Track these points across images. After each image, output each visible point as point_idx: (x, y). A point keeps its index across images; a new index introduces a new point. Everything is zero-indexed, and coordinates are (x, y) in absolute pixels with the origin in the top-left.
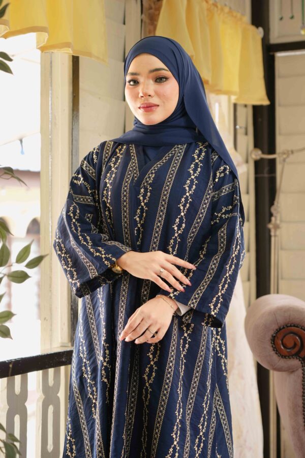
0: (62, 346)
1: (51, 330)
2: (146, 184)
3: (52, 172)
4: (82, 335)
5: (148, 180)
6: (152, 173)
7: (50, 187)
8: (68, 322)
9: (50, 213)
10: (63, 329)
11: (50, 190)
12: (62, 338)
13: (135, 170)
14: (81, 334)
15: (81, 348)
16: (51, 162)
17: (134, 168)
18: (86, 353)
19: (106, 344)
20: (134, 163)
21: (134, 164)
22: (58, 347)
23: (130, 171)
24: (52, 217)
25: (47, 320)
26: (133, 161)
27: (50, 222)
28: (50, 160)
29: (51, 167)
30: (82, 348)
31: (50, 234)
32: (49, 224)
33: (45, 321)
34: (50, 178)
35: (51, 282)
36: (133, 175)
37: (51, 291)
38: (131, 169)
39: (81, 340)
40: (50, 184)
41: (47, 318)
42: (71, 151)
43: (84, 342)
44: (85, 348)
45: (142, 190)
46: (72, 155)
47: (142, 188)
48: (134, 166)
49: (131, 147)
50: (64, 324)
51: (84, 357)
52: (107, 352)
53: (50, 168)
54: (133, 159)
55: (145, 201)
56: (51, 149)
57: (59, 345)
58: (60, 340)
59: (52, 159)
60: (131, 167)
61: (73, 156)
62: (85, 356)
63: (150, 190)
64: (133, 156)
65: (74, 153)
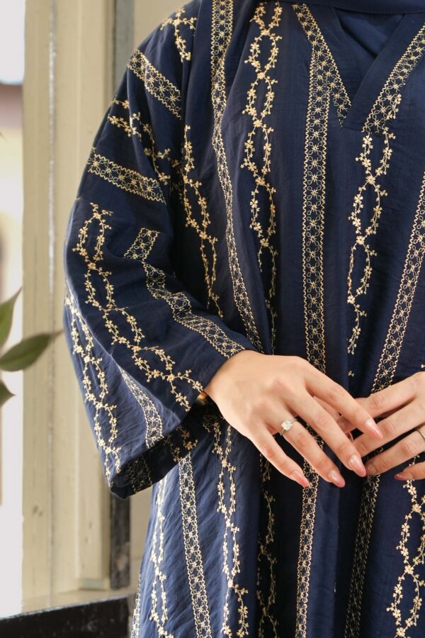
0: (83, 589)
1: (53, 542)
2: (377, 123)
3: (56, 90)
4: (160, 559)
5: (383, 110)
6: (393, 92)
7: (51, 132)
8: (103, 519)
9: (51, 207)
10: (86, 540)
11: (51, 142)
12: (83, 566)
13: (331, 79)
14: (157, 556)
15: (153, 596)
16: (55, 60)
17: (328, 74)
18: (166, 611)
19: (240, 588)
20: (322, 59)
21: (324, 63)
22: (71, 592)
23: (320, 83)
24: (55, 218)
25: (41, 514)
26: (319, 53)
27: (51, 233)
28: (52, 55)
29: (55, 74)
30: (158, 595)
31: (51, 267)
32: (48, 237)
33: (36, 515)
34: (51, 107)
35: (53, 405)
36: (332, 97)
37: (52, 429)
38: (320, 77)
39: (157, 572)
40: (51, 123)
41: (40, 509)
42: (110, 29)
43: (164, 578)
44: (164, 595)
45: (367, 140)
46: (114, 39)
47: (366, 134)
48: (326, 69)
49: (299, 11)
50: (91, 526)
51: (161, 623)
52: (243, 610)
53: (51, 76)
54: (317, 48)
55: (379, 171)
56: (55, 23)
57: (75, 587)
58: (77, 573)
59: (55, 51)
60: (320, 72)
61: (118, 45)
62: (163, 619)
63: (390, 140)
64: (313, 38)
65: (119, 37)
